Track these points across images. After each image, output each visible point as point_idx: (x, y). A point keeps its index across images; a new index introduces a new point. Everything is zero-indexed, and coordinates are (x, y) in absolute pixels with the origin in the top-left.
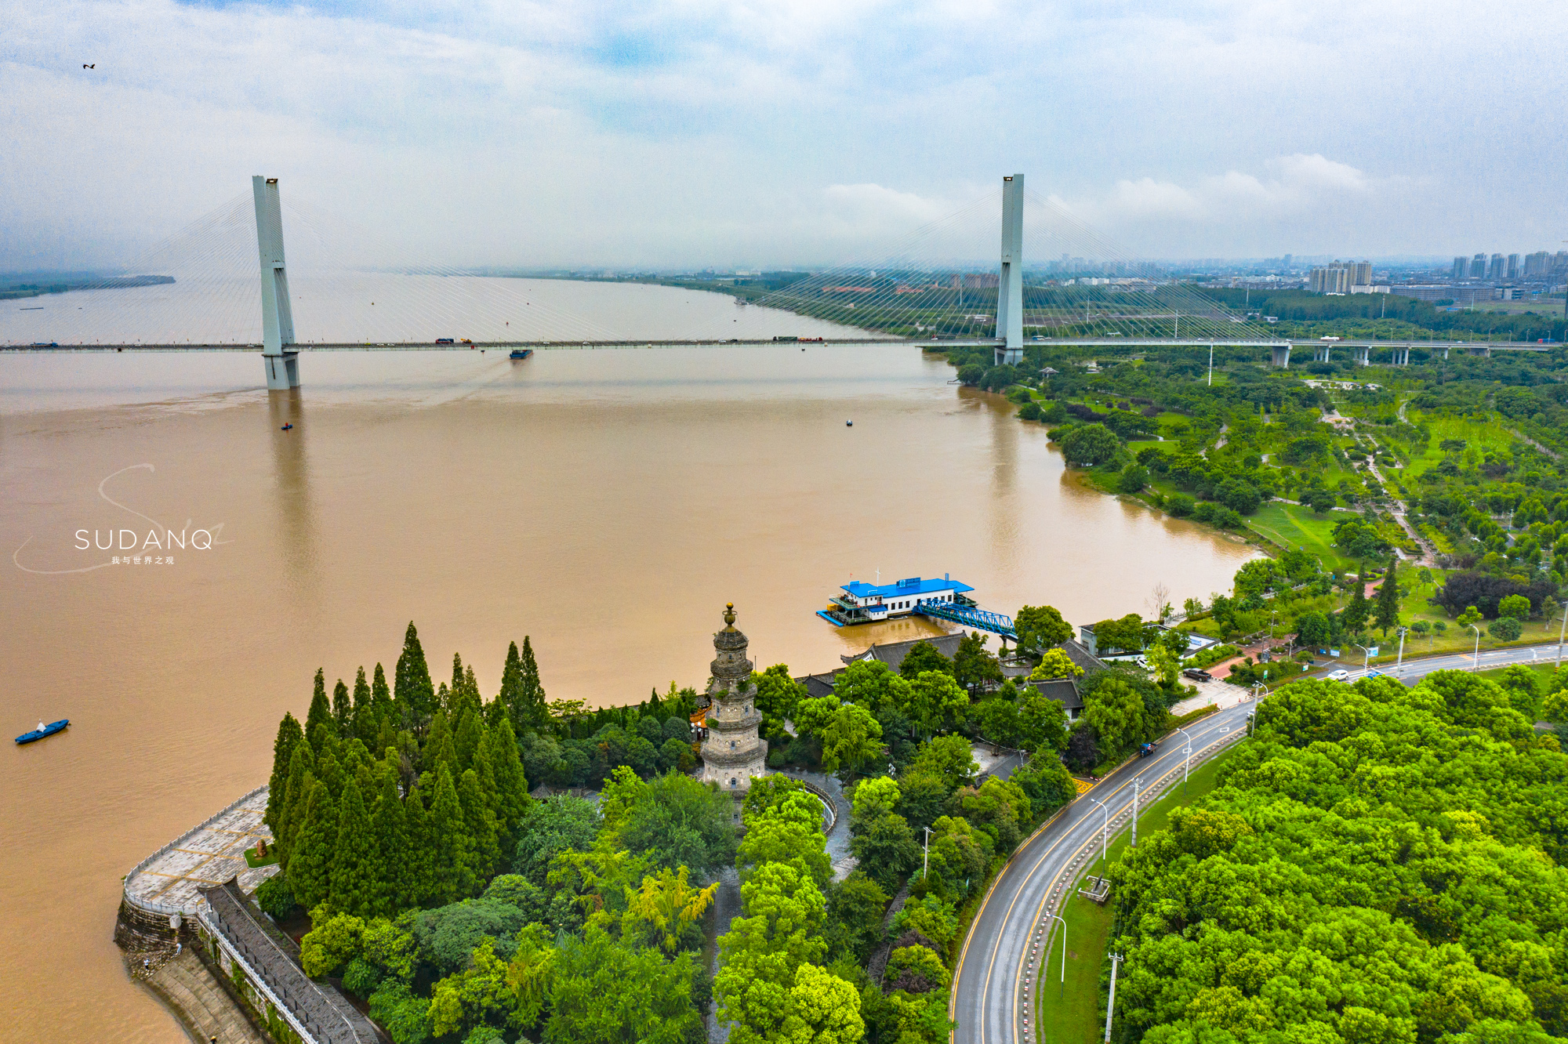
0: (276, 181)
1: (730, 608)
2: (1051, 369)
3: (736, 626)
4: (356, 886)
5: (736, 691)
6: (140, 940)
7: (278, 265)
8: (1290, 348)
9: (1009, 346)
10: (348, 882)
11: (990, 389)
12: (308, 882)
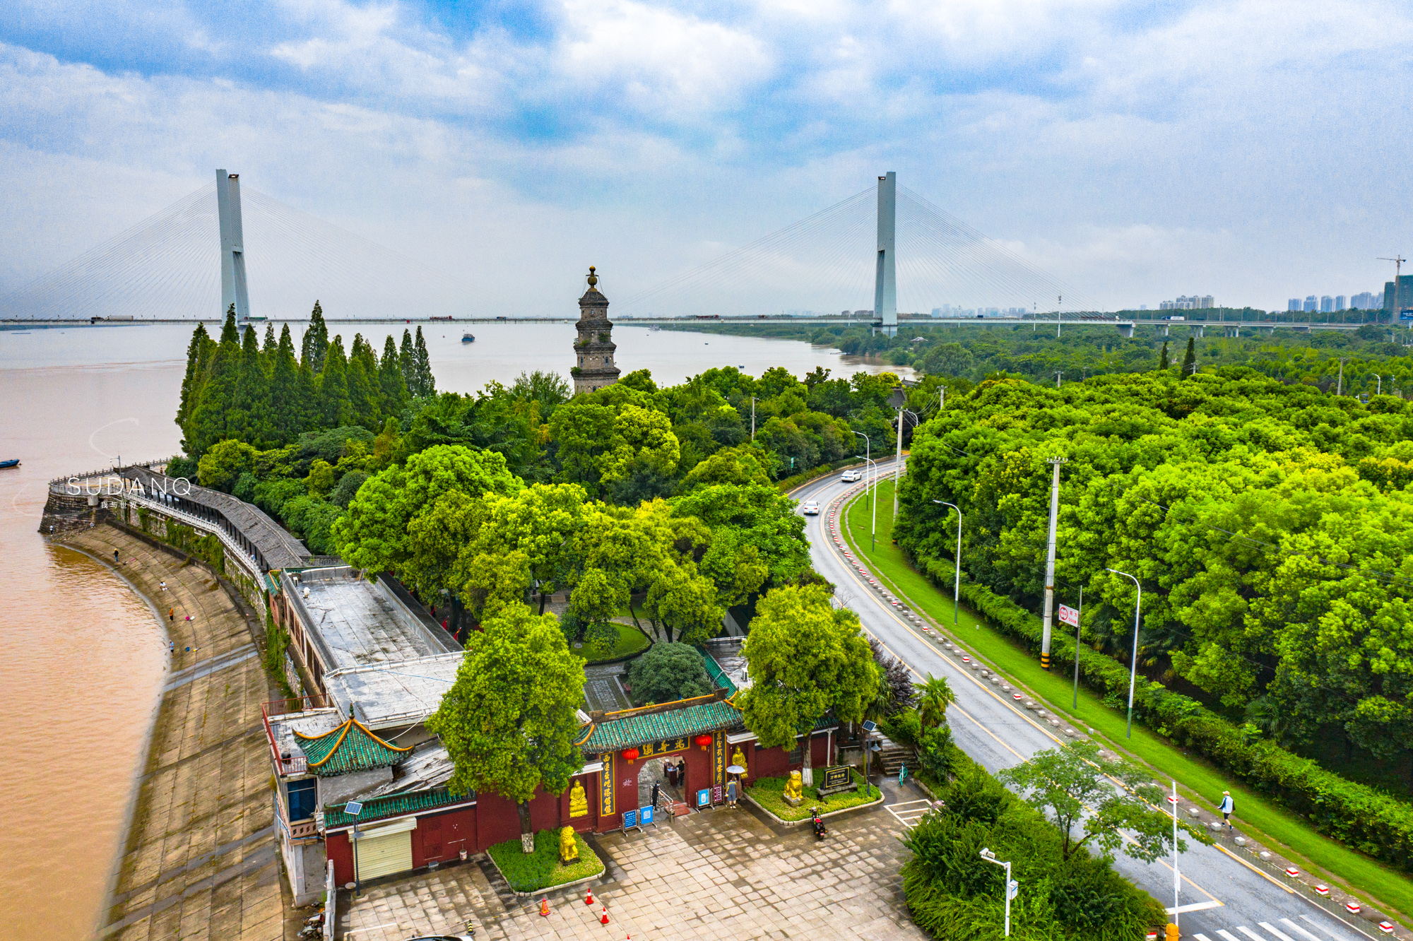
0: (237, 176)
1: (592, 270)
2: (921, 338)
3: (597, 287)
4: (249, 424)
5: (597, 341)
6: (61, 523)
7: (237, 250)
8: (1134, 326)
9: (884, 323)
10: (242, 420)
11: (867, 354)
12: (208, 425)
